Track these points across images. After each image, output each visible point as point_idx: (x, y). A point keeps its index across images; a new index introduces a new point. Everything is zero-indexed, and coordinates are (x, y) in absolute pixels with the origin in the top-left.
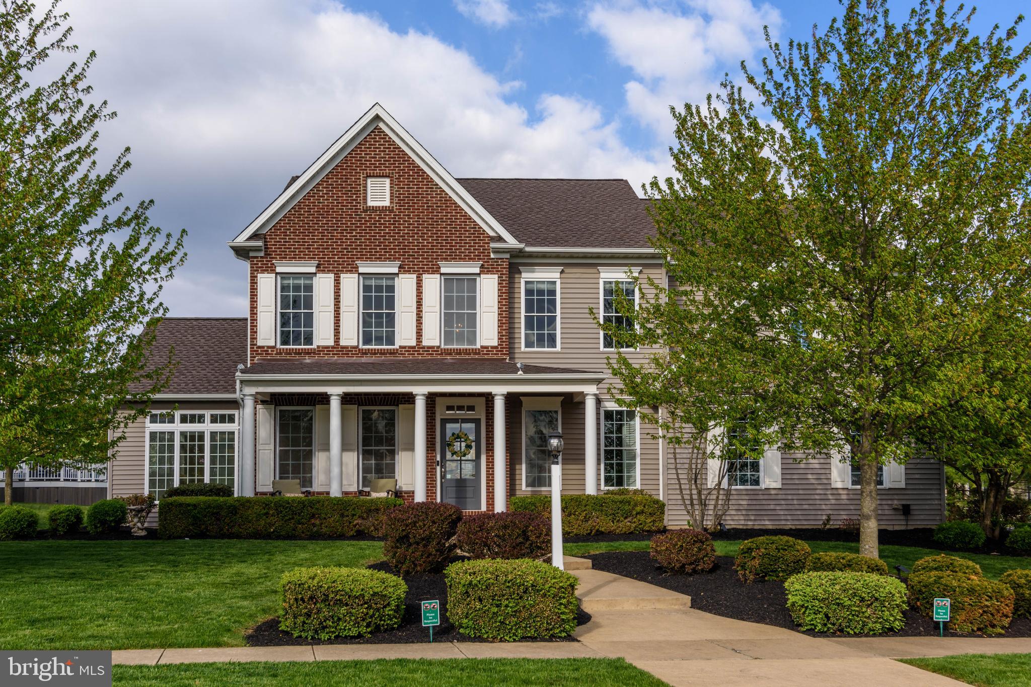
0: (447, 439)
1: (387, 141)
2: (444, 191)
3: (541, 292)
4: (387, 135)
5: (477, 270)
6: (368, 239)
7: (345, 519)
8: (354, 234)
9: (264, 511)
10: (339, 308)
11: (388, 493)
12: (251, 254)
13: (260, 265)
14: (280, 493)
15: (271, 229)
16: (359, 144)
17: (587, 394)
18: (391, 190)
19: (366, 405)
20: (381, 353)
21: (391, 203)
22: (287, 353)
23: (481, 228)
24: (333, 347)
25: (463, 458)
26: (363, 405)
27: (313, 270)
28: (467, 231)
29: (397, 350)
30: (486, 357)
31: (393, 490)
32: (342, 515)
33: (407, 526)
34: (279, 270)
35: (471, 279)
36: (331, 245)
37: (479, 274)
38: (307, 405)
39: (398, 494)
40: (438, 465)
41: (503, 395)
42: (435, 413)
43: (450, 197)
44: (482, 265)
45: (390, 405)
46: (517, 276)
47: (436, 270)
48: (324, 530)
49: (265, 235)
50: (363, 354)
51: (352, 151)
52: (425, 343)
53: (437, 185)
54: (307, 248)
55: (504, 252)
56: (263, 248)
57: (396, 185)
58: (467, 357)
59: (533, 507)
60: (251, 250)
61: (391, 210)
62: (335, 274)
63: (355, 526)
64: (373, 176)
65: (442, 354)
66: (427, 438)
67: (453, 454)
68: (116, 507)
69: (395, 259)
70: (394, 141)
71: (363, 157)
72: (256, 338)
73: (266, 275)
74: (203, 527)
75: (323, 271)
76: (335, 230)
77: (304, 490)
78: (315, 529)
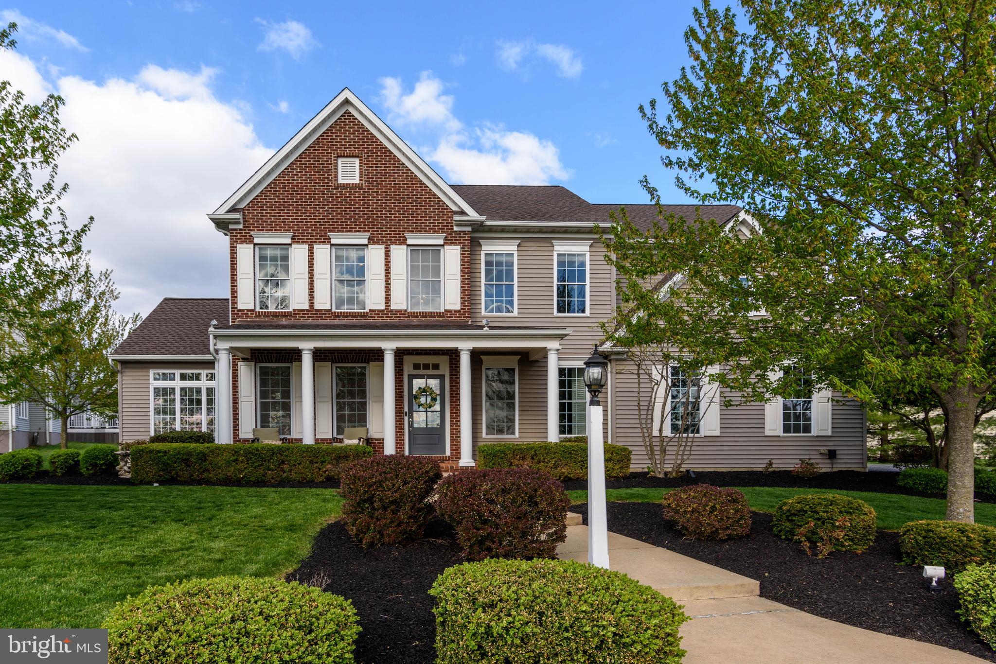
0: (414, 393)
1: (356, 125)
2: (410, 170)
3: (499, 264)
4: (356, 119)
5: (441, 242)
6: (339, 214)
7: (315, 465)
8: (326, 208)
9: (233, 458)
10: (313, 275)
11: (360, 440)
12: (231, 227)
13: (239, 237)
14: (258, 440)
15: (248, 204)
16: (330, 127)
17: (550, 350)
18: (360, 169)
19: (339, 362)
20: (352, 316)
21: (360, 180)
22: (265, 316)
23: (445, 203)
24: (308, 311)
25: (428, 409)
26: (336, 362)
27: (289, 241)
28: (432, 206)
29: (367, 313)
30: (450, 319)
31: (365, 437)
32: (311, 462)
33: (371, 486)
34: (256, 241)
35: (436, 250)
36: (304, 219)
37: (443, 246)
38: (285, 362)
39: (369, 441)
40: (406, 415)
41: (469, 350)
42: (402, 370)
43: (416, 176)
44: (446, 237)
45: (362, 362)
46: (478, 248)
47: (403, 241)
48: (294, 476)
49: (243, 209)
50: (336, 316)
51: (324, 133)
52: (393, 307)
53: (404, 164)
54: (282, 222)
55: (466, 225)
56: (241, 221)
57: (365, 164)
58: (432, 319)
59: (503, 455)
60: (230, 223)
61: (360, 187)
62: (309, 245)
63: (325, 472)
64: (344, 156)
65: (409, 317)
66: (396, 392)
67: (419, 406)
68: (106, 452)
69: (365, 231)
70: (362, 125)
71: (334, 139)
72: (237, 303)
73: (244, 245)
74: (173, 472)
75: (298, 242)
76: (308, 205)
77: (282, 437)
78: (285, 475)
